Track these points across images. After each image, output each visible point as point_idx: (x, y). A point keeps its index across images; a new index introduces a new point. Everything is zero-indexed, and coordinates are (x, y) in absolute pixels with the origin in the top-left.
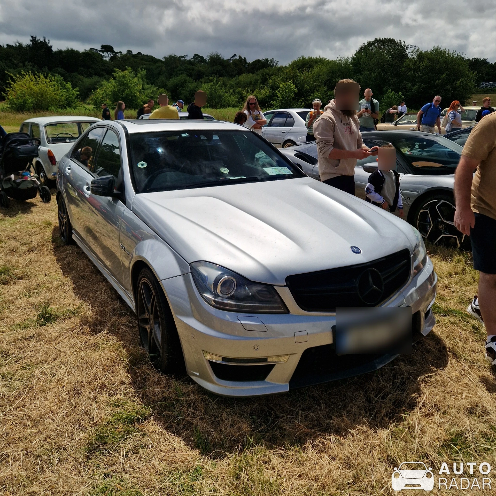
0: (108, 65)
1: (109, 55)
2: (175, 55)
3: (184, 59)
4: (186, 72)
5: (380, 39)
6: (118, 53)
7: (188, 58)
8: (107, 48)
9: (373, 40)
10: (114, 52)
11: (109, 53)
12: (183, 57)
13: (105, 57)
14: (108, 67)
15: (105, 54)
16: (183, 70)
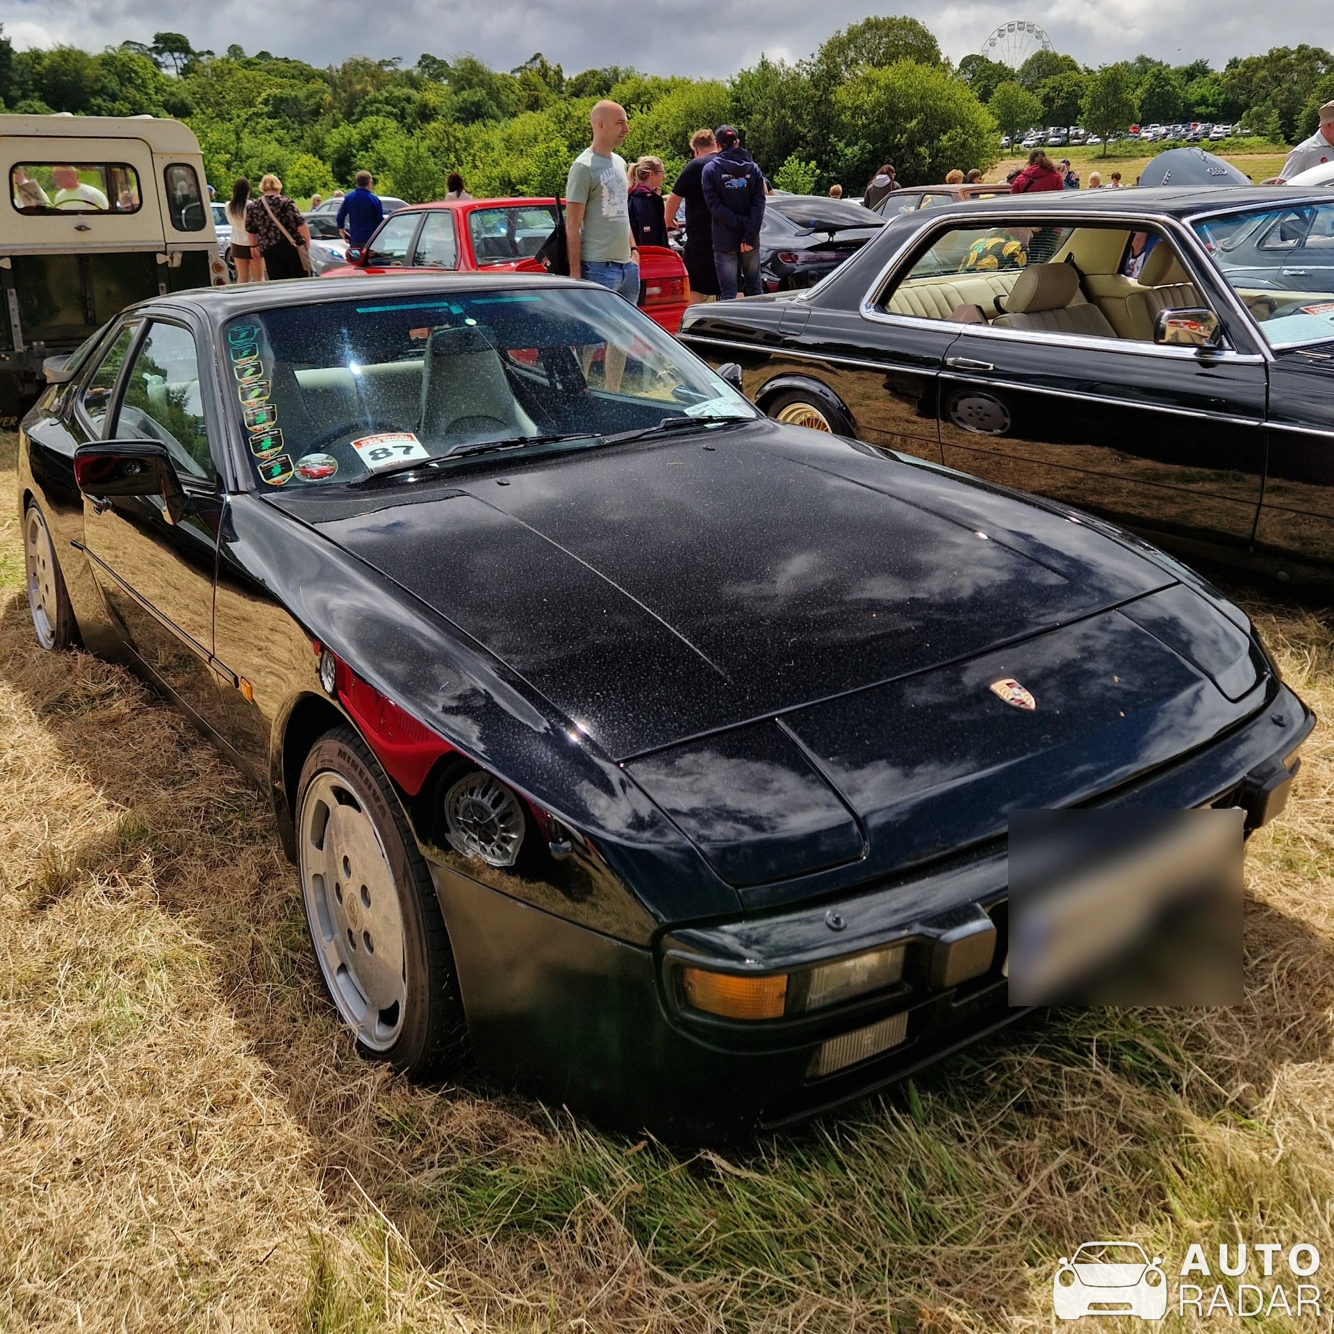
0: (174, 89)
1: (178, 62)
2: (366, 59)
3: (391, 68)
4: (389, 108)
5: (877, 20)
6: (202, 54)
7: (403, 67)
8: (171, 43)
9: (861, 23)
10: (194, 54)
11: (176, 55)
12: (390, 63)
13: (166, 67)
14: (172, 94)
15: (166, 58)
16: (380, 102)
